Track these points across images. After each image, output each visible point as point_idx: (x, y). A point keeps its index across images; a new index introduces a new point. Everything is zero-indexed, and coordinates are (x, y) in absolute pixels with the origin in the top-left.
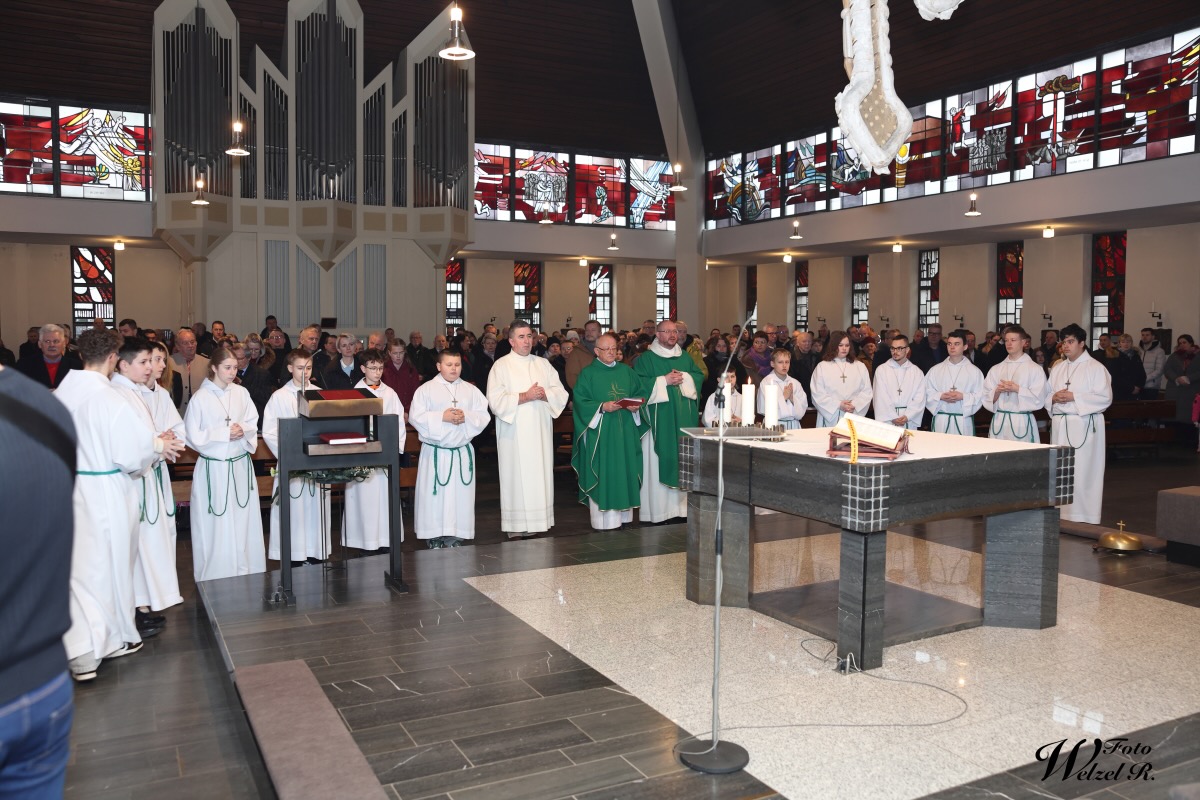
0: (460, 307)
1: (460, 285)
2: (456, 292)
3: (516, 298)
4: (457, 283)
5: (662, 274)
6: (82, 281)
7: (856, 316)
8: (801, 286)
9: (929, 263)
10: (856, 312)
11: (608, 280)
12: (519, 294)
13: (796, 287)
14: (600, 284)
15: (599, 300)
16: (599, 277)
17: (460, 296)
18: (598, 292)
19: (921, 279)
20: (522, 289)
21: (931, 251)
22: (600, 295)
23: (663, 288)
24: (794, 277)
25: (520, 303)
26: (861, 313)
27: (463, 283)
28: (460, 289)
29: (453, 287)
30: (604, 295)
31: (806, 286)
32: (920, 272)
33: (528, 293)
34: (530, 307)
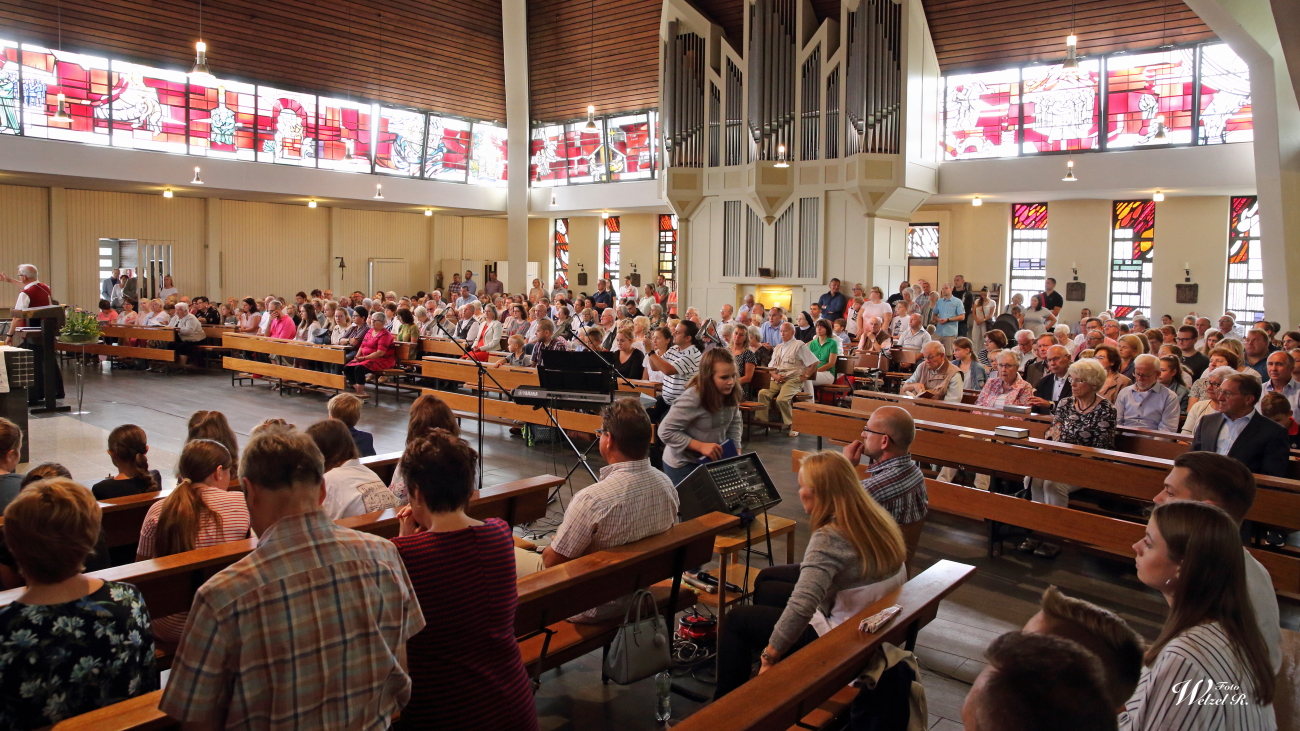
1: (1044, 233)
2: (1041, 240)
3: (1120, 245)
12: (1124, 240)
17: (1045, 244)
20: (1129, 233)
25: (1124, 251)
33: (1137, 238)
34: (1141, 256)
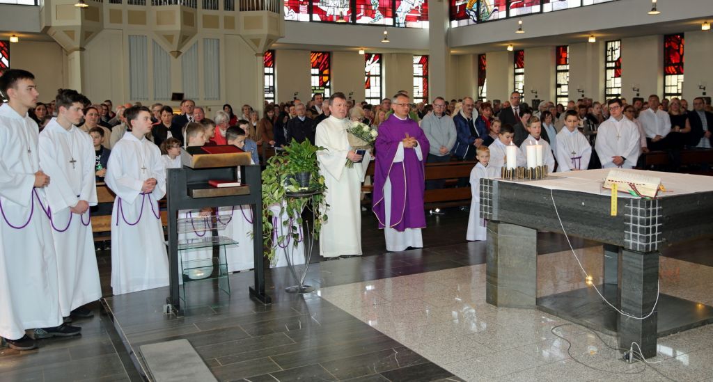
0: (272, 85)
1: (272, 69)
2: (269, 74)
3: (313, 77)
4: (270, 67)
5: (417, 59)
7: (558, 89)
8: (518, 68)
9: (612, 50)
10: (559, 86)
11: (379, 65)
12: (314, 75)
13: (515, 69)
14: (373, 67)
15: (372, 79)
16: (372, 62)
17: (272, 77)
18: (371, 74)
19: (607, 62)
20: (316, 71)
21: (615, 41)
22: (372, 76)
23: (418, 70)
24: (513, 61)
25: (315, 81)
26: (562, 86)
27: (273, 67)
28: (272, 72)
29: (267, 70)
30: (376, 76)
31: (522, 67)
32: (606, 56)
33: (321, 75)
34: (323, 84)
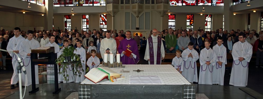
0: (174, 25)
1: (174, 20)
3: (187, 22)
6: (102, 21)
8: (262, 18)
14: (208, 19)
30: (209, 22)
33: (190, 22)
34: (191, 24)
